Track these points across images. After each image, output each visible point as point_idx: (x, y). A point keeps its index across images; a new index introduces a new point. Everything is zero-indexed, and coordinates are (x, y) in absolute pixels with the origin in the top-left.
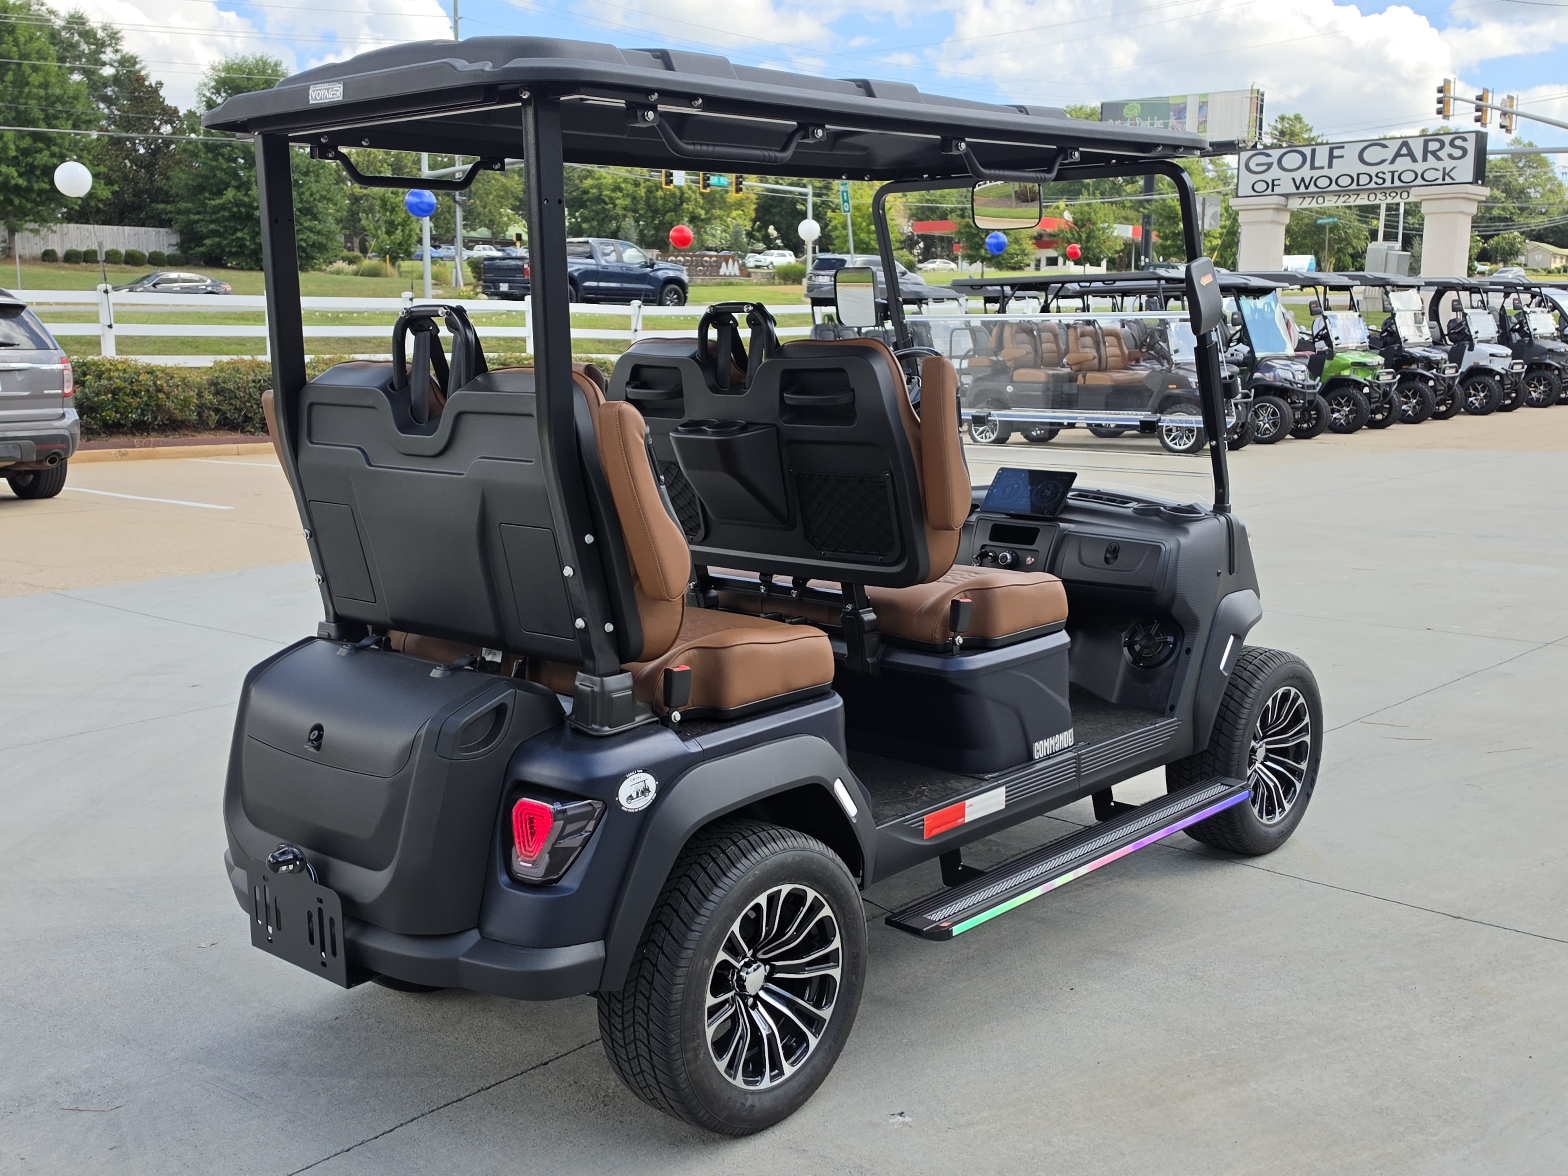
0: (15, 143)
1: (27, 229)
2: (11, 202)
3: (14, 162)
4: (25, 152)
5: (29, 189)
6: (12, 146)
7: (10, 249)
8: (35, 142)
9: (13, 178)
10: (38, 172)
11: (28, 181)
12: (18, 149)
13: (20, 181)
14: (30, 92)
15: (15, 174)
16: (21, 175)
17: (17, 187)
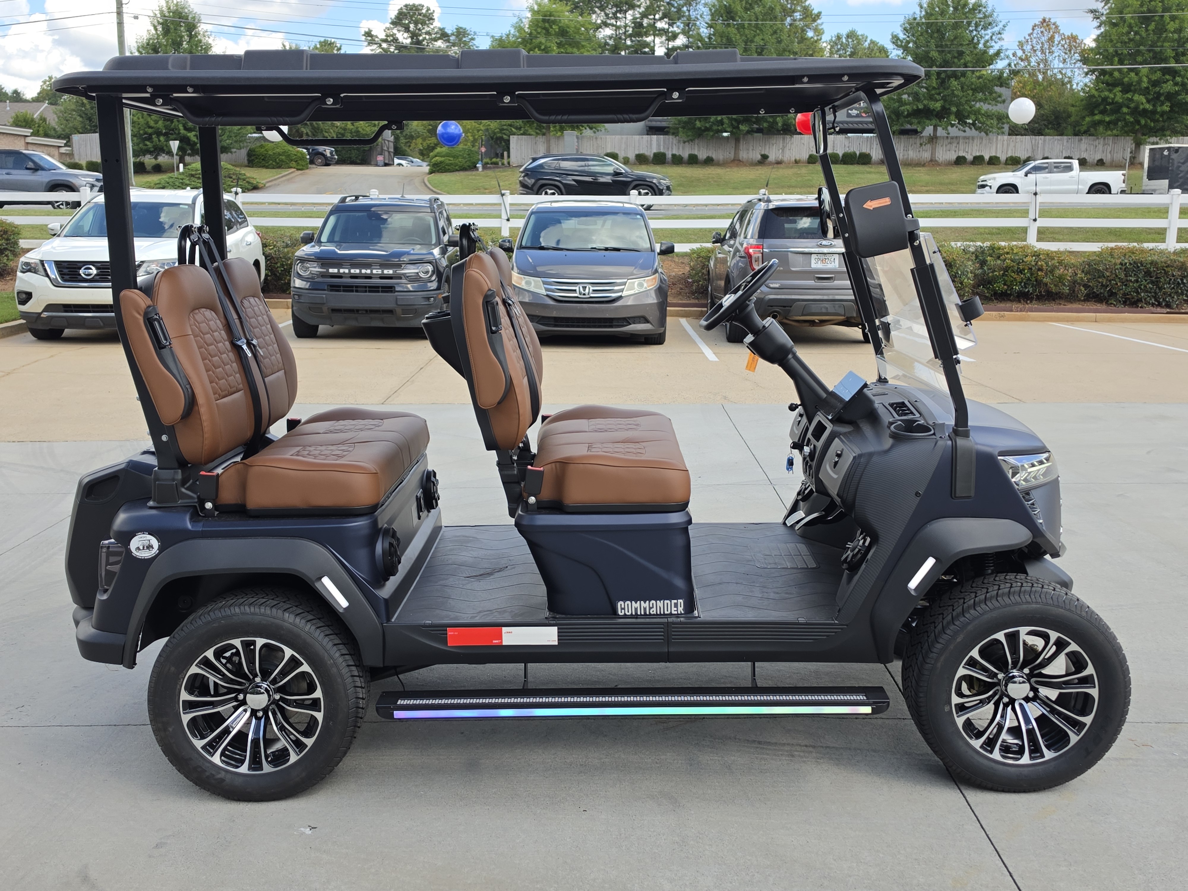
0: (1147, 77)
1: (1149, 143)
2: (1138, 122)
3: (1145, 92)
4: (1155, 83)
5: (1154, 112)
6: (1145, 79)
7: (1134, 158)
8: (1164, 75)
9: (1142, 104)
10: (1162, 98)
11: (1154, 106)
12: (1150, 81)
13: (1149, 107)
14: (1166, 37)
15: (1144, 101)
16: (1148, 101)
17: (1145, 111)
